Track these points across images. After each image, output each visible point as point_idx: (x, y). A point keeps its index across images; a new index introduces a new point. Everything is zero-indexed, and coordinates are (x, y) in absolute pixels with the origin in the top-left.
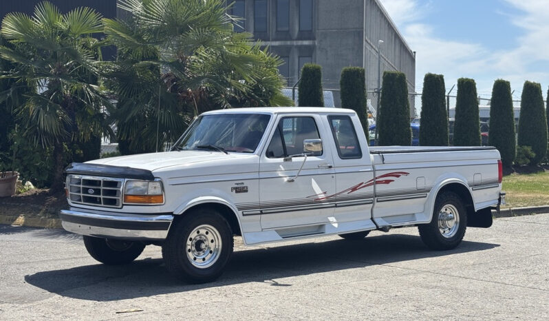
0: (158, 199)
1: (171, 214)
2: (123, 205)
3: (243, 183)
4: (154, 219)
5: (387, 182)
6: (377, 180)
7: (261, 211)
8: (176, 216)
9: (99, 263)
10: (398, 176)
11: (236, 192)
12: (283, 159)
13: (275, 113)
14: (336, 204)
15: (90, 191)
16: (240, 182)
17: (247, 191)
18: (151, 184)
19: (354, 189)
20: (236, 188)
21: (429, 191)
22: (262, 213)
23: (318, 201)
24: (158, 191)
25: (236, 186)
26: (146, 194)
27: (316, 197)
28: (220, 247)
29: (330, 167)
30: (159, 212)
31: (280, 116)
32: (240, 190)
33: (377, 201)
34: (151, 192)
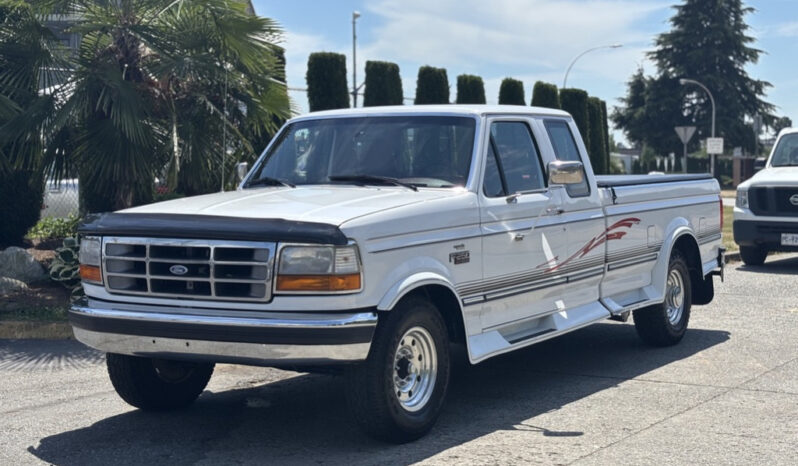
0: (352, 280)
1: (373, 309)
2: (273, 296)
3: (463, 246)
4: (343, 322)
5: (620, 235)
6: (610, 233)
7: (485, 296)
8: (382, 315)
9: (133, 408)
10: (629, 225)
11: (456, 262)
12: (505, 198)
13: (483, 115)
14: (568, 277)
15: (176, 270)
16: (460, 243)
17: (467, 260)
18: (341, 253)
19: (586, 250)
20: (456, 255)
21: (658, 249)
22: (486, 300)
23: (548, 273)
24: (352, 266)
25: (455, 251)
26: (330, 271)
27: (545, 267)
28: (434, 368)
29: (561, 212)
30: (354, 306)
31: (491, 119)
32: (460, 258)
33: (609, 270)
34: (341, 267)
